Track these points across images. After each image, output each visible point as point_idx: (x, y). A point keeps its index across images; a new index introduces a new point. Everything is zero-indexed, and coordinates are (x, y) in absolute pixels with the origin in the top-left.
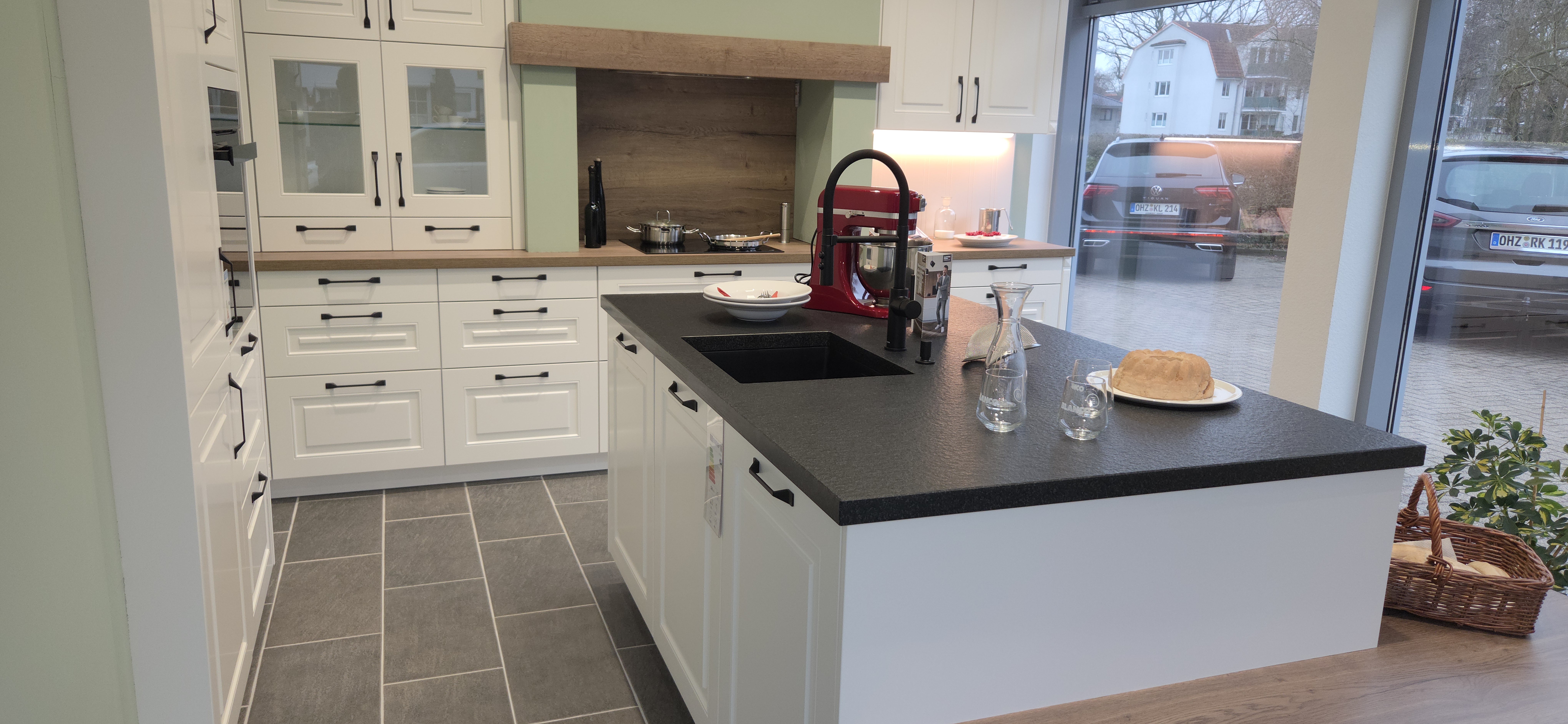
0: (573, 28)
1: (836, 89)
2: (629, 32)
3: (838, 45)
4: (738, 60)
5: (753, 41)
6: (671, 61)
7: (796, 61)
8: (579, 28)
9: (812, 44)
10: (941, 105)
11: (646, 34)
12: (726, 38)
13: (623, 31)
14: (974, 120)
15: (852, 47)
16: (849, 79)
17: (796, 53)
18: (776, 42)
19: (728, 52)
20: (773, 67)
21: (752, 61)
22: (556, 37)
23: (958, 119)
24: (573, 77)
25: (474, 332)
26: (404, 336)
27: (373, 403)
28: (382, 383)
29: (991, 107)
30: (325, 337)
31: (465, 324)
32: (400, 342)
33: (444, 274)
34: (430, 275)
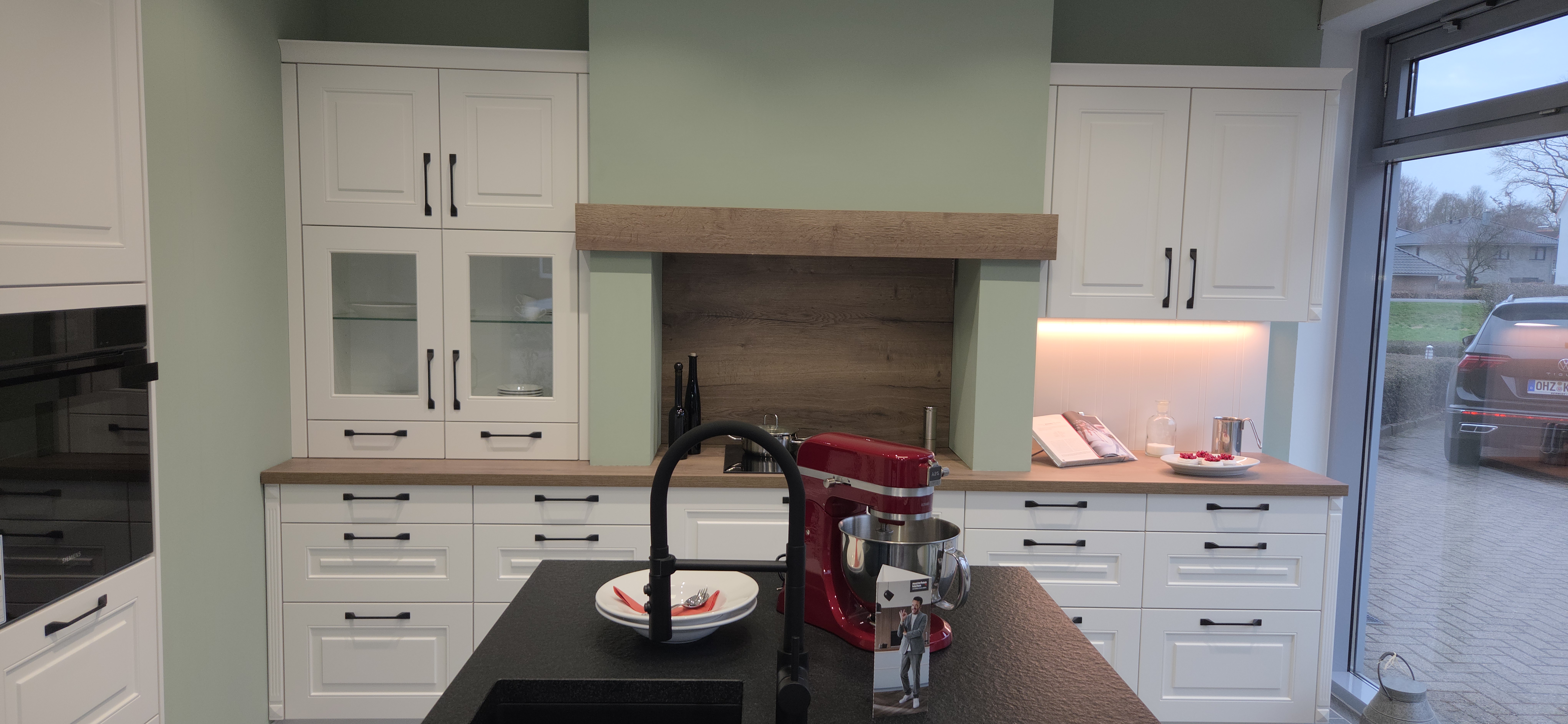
0: (646, 208)
1: (984, 270)
2: (713, 209)
3: (983, 215)
4: (848, 238)
5: (868, 215)
6: (764, 242)
7: (927, 237)
8: (652, 207)
9: (947, 215)
10: (1141, 286)
11: (733, 211)
12: (833, 213)
13: (705, 208)
14: (1190, 304)
15: (1004, 217)
16: (999, 257)
17: (925, 227)
18: (899, 214)
19: (835, 229)
20: (895, 245)
21: (867, 239)
22: (626, 219)
23: (1166, 303)
24: (648, 263)
25: (513, 560)
26: (433, 562)
27: (396, 639)
28: (406, 616)
29: (1215, 287)
30: (349, 560)
31: (502, 551)
32: (429, 568)
33: (481, 492)
34: (464, 492)
